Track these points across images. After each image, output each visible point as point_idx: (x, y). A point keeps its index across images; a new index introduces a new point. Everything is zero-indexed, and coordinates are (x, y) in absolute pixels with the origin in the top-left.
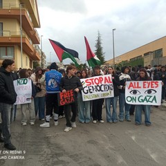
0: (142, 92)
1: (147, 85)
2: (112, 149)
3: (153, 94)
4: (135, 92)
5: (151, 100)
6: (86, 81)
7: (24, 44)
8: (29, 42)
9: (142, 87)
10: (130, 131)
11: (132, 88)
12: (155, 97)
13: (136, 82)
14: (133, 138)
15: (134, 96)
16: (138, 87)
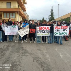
0: (61, 30)
1: (63, 27)
2: (46, 52)
3: (65, 31)
4: (58, 30)
5: (64, 34)
6: (39, 28)
7: (19, 11)
8: (22, 11)
9: (61, 28)
10: (56, 47)
11: (56, 29)
12: (66, 32)
13: (58, 26)
14: (56, 49)
15: (57, 32)
16: (59, 28)
